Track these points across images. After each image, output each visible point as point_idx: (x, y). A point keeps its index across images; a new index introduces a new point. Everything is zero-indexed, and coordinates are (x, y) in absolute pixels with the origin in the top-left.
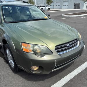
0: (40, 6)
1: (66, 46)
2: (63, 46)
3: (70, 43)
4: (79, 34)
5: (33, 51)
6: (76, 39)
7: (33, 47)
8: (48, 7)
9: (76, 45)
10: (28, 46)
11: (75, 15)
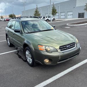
0: (46, 17)
1: (66, 47)
2: (64, 47)
3: (69, 45)
4: (76, 39)
5: (45, 49)
6: (74, 43)
7: (45, 47)
8: (53, 18)
9: (74, 46)
10: (42, 47)
11: (79, 24)
